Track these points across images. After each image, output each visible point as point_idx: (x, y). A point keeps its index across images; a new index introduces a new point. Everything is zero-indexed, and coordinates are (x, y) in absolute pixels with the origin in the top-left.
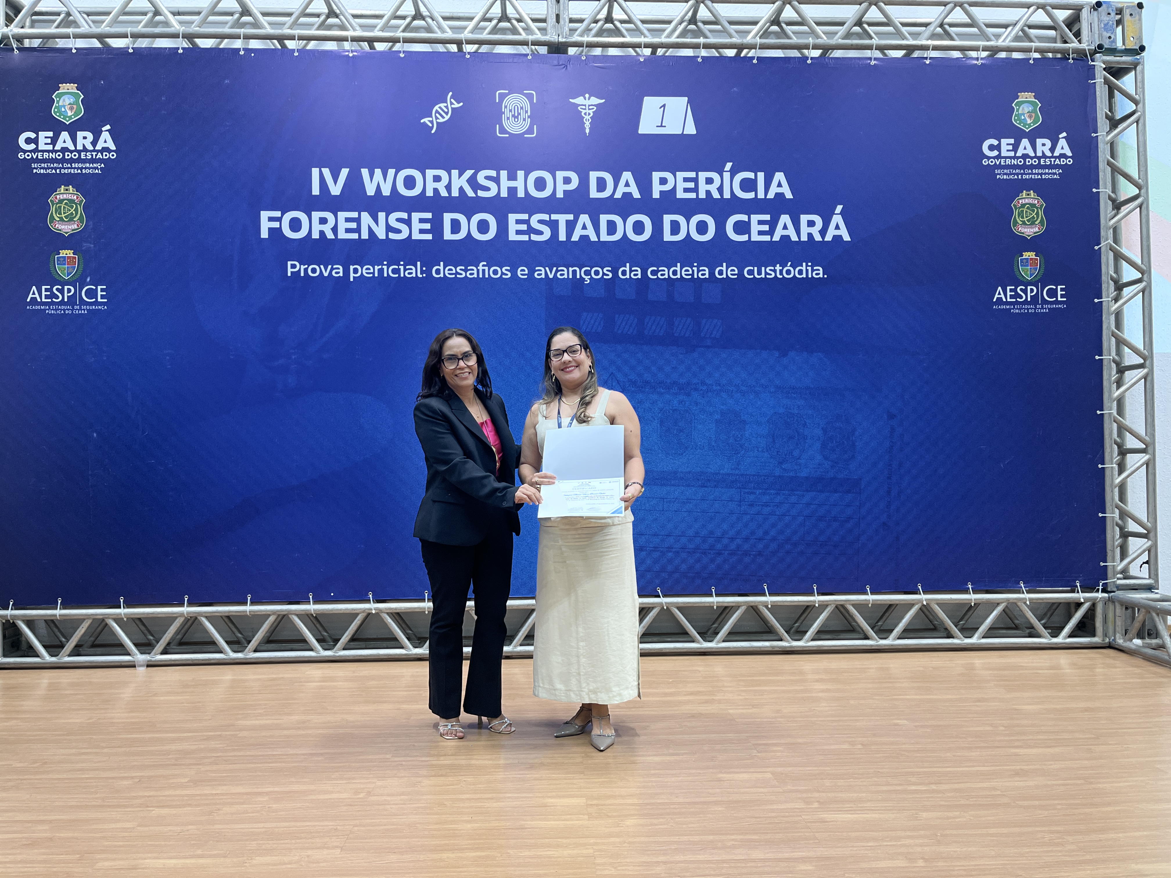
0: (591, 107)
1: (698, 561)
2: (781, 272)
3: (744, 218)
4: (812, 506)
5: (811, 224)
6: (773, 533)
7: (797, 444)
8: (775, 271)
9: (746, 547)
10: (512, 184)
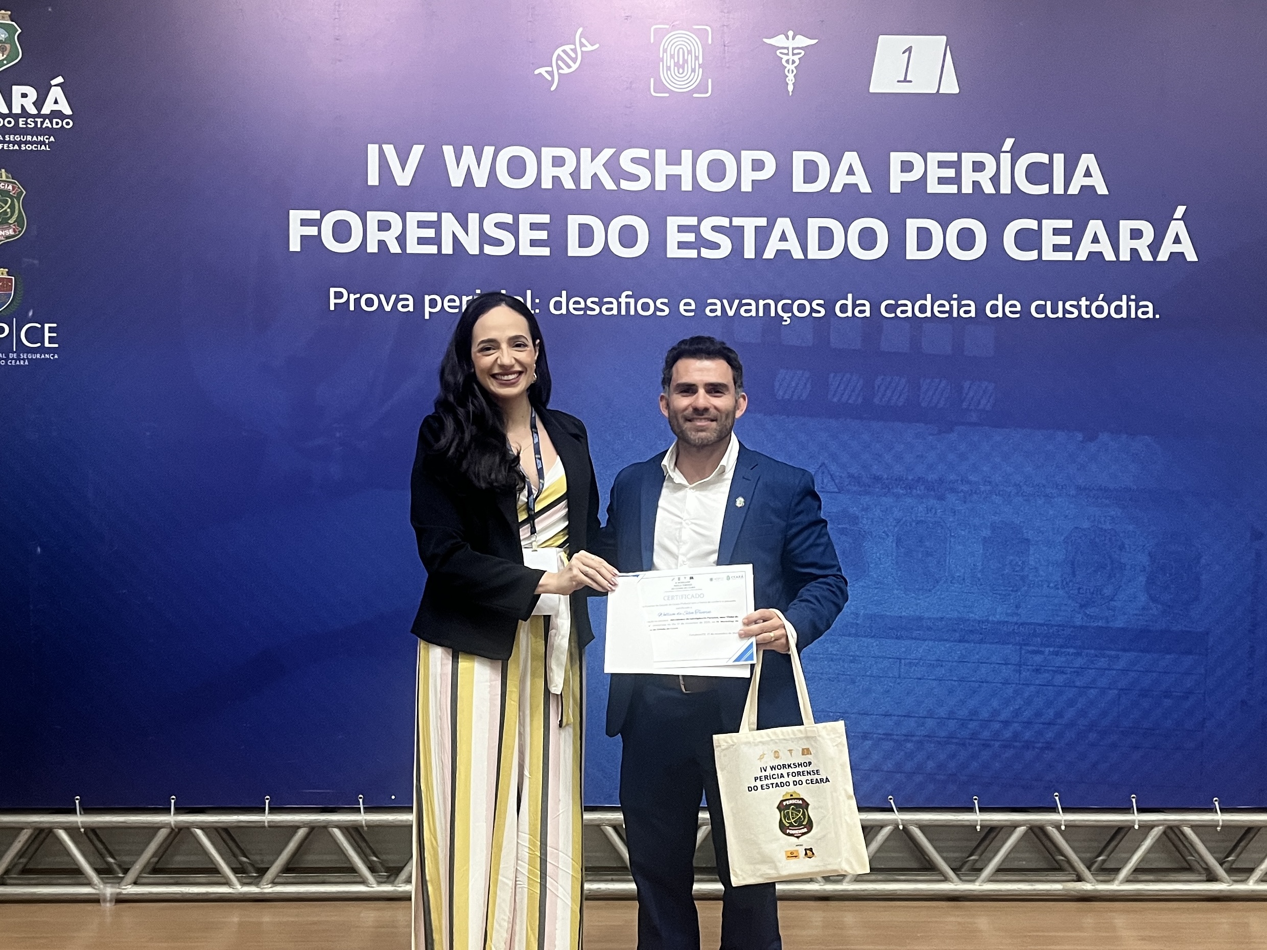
0: (796, 51)
1: (953, 756)
2: (1088, 308)
3: (1032, 224)
4: (1132, 674)
5: (1136, 234)
6: (1070, 714)
7: (1110, 577)
8: (1078, 307)
9: (1027, 735)
10: (674, 170)
